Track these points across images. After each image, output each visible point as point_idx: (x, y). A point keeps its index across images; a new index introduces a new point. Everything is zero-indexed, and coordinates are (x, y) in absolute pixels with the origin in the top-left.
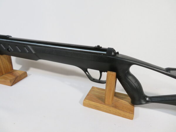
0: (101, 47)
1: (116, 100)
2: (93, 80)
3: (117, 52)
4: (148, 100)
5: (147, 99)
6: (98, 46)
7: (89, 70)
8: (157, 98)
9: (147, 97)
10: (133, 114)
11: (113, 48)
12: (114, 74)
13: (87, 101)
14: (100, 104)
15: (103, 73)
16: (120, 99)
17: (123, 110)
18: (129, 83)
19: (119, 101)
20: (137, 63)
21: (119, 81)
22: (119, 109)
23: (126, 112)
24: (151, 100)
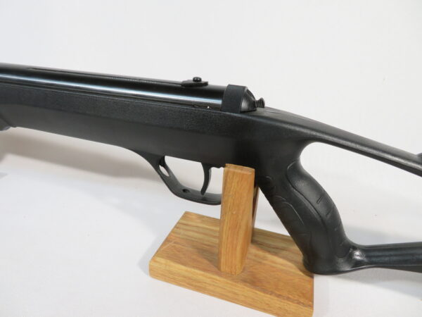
0: (206, 84)
1: (256, 256)
2: (184, 194)
3: (257, 98)
4: (358, 258)
5: (358, 255)
6: (197, 80)
7: (169, 160)
8: (387, 253)
9: (355, 247)
10: (311, 306)
11: (244, 88)
12: (249, 172)
13: (163, 261)
14: (202, 273)
15: (214, 170)
16: (269, 252)
17: (278, 293)
18: (297, 204)
19: (264, 258)
20: (326, 137)
21: (266, 196)
22: (265, 291)
23: (288, 299)
24: (367, 257)
